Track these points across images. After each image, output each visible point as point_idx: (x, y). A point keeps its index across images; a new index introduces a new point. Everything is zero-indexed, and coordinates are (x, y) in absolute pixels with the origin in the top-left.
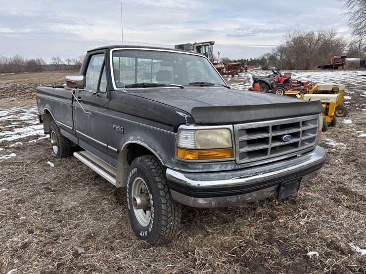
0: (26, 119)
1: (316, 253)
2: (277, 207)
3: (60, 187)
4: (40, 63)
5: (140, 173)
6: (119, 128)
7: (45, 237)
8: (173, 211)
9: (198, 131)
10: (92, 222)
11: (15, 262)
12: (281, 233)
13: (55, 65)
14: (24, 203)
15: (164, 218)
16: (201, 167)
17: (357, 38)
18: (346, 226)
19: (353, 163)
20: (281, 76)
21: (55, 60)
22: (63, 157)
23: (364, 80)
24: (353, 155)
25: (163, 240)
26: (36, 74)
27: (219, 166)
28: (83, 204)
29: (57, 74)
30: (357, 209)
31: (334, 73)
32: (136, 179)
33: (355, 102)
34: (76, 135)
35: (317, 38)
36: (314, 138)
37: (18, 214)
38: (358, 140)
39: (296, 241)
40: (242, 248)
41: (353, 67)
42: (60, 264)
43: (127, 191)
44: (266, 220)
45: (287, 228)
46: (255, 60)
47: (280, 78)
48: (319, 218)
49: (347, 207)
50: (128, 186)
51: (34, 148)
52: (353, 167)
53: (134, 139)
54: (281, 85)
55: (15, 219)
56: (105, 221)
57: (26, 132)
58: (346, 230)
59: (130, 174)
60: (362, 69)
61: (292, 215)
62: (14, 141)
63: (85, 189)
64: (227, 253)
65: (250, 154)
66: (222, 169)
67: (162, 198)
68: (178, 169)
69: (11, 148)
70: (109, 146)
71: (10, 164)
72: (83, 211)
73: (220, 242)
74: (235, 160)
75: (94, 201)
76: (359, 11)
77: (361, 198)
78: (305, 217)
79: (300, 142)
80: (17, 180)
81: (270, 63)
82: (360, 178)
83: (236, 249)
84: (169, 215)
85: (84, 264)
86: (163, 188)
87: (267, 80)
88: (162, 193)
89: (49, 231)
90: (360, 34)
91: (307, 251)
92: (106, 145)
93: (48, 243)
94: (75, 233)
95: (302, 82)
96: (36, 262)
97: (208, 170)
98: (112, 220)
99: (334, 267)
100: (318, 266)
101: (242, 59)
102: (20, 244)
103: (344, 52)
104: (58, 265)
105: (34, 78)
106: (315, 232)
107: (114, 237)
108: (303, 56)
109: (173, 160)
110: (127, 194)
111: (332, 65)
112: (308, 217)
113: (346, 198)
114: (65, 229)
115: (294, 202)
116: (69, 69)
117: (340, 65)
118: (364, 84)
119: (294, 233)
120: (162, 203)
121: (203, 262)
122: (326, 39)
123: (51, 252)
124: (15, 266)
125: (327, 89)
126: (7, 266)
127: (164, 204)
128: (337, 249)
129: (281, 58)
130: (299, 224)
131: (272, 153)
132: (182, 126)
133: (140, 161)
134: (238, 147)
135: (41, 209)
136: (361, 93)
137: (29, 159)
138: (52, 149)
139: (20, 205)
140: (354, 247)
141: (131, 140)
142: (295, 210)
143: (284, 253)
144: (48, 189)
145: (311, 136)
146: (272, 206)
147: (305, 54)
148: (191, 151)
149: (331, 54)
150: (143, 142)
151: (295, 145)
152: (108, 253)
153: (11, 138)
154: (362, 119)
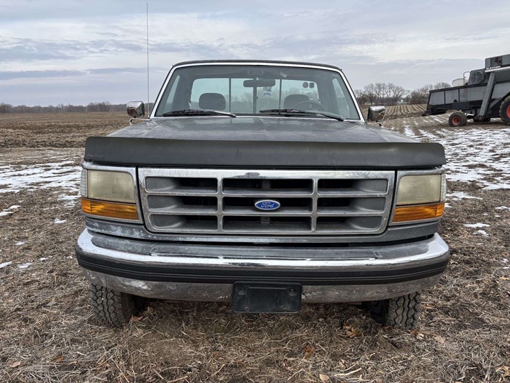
64: (156, 370)
74: (144, 225)
97: (106, 232)
134: (145, 204)
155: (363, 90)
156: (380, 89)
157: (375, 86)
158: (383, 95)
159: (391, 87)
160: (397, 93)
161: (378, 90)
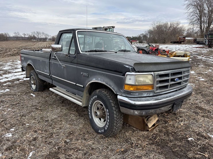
0: (7, 69)
1: (192, 139)
2: (166, 117)
3: (43, 108)
4: (6, 36)
5: (99, 98)
6: (85, 74)
7: (45, 134)
8: (120, 118)
9: (137, 75)
10: (68, 126)
11: (32, 148)
12: (172, 130)
13: (16, 37)
14: (26, 116)
15: (115, 121)
16: (137, 94)
17: (191, 27)
18: (204, 126)
19: (200, 94)
20: (153, 47)
21: (16, 34)
22: (39, 91)
23: (197, 50)
24: (199, 90)
25: (114, 134)
26: (4, 42)
27: (146, 94)
28: (60, 117)
29: (18, 42)
30: (207, 117)
31: (180, 46)
32: (96, 102)
33: (194, 62)
34: (51, 78)
35: (170, 26)
36: (188, 80)
37: (24, 122)
38: (200, 82)
39: (181, 133)
40: (154, 137)
41: (189, 42)
42: (59, 147)
43: (89, 108)
44: (163, 123)
45: (174, 127)
46: (135, 37)
47: (153, 48)
48: (189, 122)
49: (202, 116)
50: (90, 105)
51: (19, 86)
52: (200, 96)
53: (96, 80)
54: (154, 52)
55: (23, 125)
56: (76, 125)
57: (11, 77)
58: (204, 127)
59: (92, 99)
60: (194, 44)
61: (175, 120)
62: (5, 82)
63: (58, 109)
64: (147, 140)
65: (161, 88)
66: (147, 96)
67: (114, 111)
68: (125, 95)
69: (5, 86)
70: (77, 84)
71: (8, 95)
72: (62, 120)
73: (141, 135)
74: (154, 91)
75: (66, 115)
76: (192, 12)
77: (209, 111)
78: (182, 122)
79: (182, 82)
80: (16, 104)
81: (143, 39)
82: (205, 102)
83: (151, 138)
84: (118, 120)
85: (72, 147)
86: (114, 106)
87: (146, 49)
88: (114, 108)
89: (46, 131)
90: (193, 24)
91: (187, 138)
92: (75, 84)
93: (48, 137)
94: (61, 132)
95: (165, 50)
96: (45, 147)
97: (141, 96)
98: (80, 125)
99: (203, 145)
100: (195, 145)
101: (128, 37)
102: (32, 139)
103: (184, 34)
104: (58, 148)
105: (3, 45)
106: (190, 129)
107: (84, 133)
108: (162, 36)
109: (122, 91)
110: (89, 110)
111: (178, 41)
112: (184, 122)
113: (201, 112)
114: (54, 130)
115: (175, 114)
116: (25, 40)
117: (182, 41)
118: (197, 52)
119: (179, 129)
120: (114, 114)
121: (136, 144)
122: (175, 27)
123: (51, 142)
124: (33, 150)
125: (181, 55)
126: (28, 150)
127: (115, 114)
128: (203, 136)
129: (150, 37)
130: (181, 125)
131: (170, 87)
132: (127, 73)
133: (99, 92)
134: (156, 84)
135: (36, 120)
136: (196, 57)
137: (19, 92)
138: (31, 86)
139: (24, 118)
140: (210, 135)
141: (94, 80)
142: (176, 118)
143: (176, 139)
144: (37, 109)
145: (186, 79)
146: (164, 116)
147: (163, 35)
148: (132, 86)
149: (177, 35)
150: (102, 81)
151: (179, 83)
152: (84, 141)
153: (3, 80)
154: (200, 71)
155: (31, 34)
156: (38, 34)
157: (36, 32)
158: (40, 37)
159: (43, 33)
160: (46, 36)
161: (37, 35)
